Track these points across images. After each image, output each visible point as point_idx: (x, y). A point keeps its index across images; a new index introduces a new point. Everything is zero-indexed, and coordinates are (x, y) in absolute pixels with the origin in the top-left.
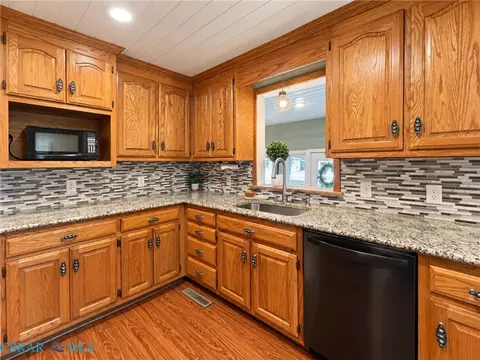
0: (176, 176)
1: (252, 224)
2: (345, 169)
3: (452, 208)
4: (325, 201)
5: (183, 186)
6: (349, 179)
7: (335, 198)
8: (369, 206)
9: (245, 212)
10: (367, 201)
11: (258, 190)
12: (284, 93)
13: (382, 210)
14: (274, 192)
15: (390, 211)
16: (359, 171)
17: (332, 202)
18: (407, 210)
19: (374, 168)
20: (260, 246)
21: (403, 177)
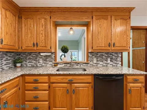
0: (5, 60)
1: (71, 77)
2: (90, 55)
3: (112, 63)
4: (84, 65)
5: (10, 65)
6: (91, 58)
7: (87, 64)
8: (96, 65)
9: (68, 73)
10: (95, 64)
11: (58, 64)
12: (72, 28)
13: (99, 65)
14: (65, 64)
15: (101, 65)
16: (93, 56)
17: (86, 65)
18: (104, 65)
19: (97, 55)
20: (75, 85)
21: (103, 57)
